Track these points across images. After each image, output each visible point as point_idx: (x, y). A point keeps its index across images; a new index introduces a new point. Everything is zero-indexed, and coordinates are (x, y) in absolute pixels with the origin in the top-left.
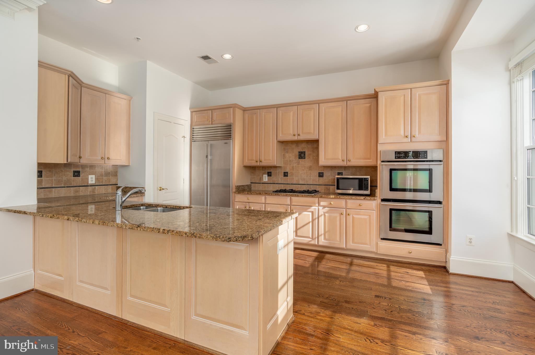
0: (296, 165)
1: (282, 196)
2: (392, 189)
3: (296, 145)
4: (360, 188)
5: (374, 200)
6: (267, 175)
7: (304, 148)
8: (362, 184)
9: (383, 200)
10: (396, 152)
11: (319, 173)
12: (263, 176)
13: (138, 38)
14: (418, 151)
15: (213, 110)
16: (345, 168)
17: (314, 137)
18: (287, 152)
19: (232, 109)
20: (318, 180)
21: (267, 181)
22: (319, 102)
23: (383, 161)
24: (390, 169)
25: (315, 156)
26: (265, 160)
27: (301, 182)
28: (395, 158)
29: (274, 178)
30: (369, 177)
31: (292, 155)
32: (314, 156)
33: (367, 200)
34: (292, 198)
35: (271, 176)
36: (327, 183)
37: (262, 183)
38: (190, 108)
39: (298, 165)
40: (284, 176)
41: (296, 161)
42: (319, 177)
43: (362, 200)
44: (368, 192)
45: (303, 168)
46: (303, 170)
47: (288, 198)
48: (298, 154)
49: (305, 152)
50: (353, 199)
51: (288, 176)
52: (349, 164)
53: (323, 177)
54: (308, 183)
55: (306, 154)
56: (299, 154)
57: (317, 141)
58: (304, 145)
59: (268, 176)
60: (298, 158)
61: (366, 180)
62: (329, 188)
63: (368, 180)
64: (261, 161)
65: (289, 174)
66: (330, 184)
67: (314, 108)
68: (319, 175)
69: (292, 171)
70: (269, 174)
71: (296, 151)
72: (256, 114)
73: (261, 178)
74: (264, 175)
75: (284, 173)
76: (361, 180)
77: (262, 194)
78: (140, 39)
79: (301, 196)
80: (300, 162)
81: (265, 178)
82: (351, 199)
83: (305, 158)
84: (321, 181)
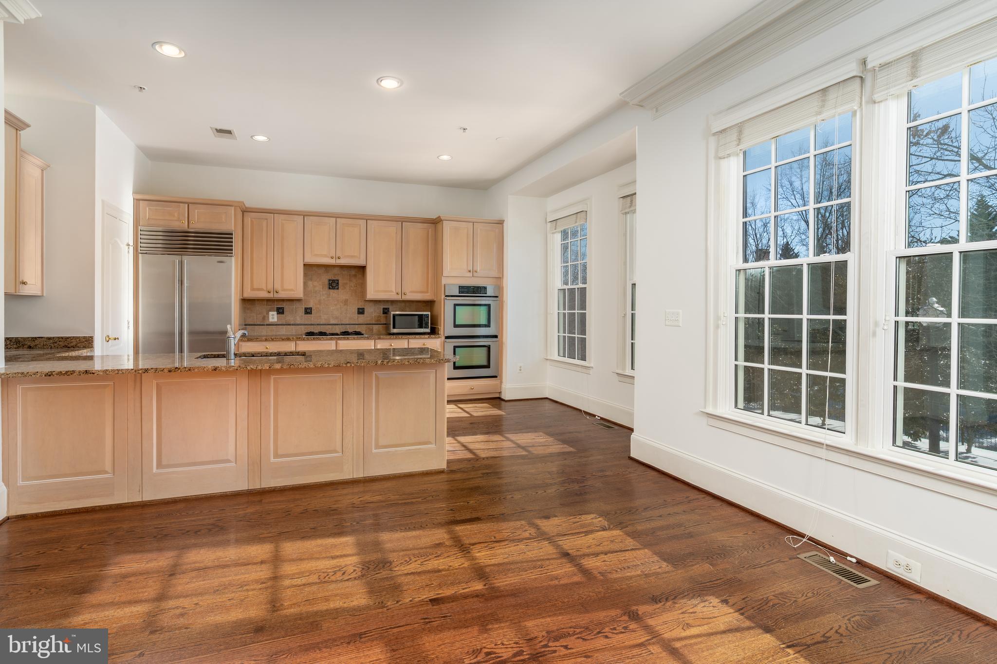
0: (324, 297)
1: (325, 340)
2: (456, 326)
3: (324, 269)
4: (421, 326)
5: (439, 337)
6: (275, 313)
7: (336, 275)
8: (421, 321)
9: (447, 338)
10: (459, 286)
11: (358, 308)
12: (268, 314)
13: (141, 88)
14: (480, 287)
15: (190, 205)
16: (393, 302)
17: (361, 262)
18: (311, 280)
19: (233, 208)
20: (358, 318)
21: (276, 320)
22: (367, 218)
23: (447, 296)
24: (454, 304)
25: (353, 286)
26: (284, 290)
27: (332, 322)
28: (459, 293)
29: (288, 317)
30: (429, 313)
31: (319, 284)
32: (351, 286)
33: (432, 338)
34: (339, 341)
35: (283, 313)
36: (368, 322)
37: (267, 325)
38: (134, 192)
39: (328, 297)
40: (305, 314)
41: (324, 292)
42: (358, 314)
43: (426, 338)
44: (428, 330)
45: (336, 303)
46: (336, 305)
47: (333, 342)
48: (327, 282)
49: (338, 280)
50: (417, 338)
51: (311, 314)
52: (405, 298)
53: (364, 314)
54: (343, 323)
55: (340, 283)
56: (329, 283)
57: (363, 268)
58: (336, 271)
59: (277, 314)
60: (327, 289)
61: (427, 316)
62: (371, 328)
63: (428, 317)
64: (277, 292)
65: (314, 310)
66: (374, 322)
67: (360, 225)
68: (358, 312)
69: (318, 306)
70: (280, 311)
71: (325, 278)
72: (267, 219)
73: (265, 317)
74: (271, 313)
75: (306, 309)
76: (420, 316)
77: (291, 339)
78: (144, 89)
79: (352, 338)
80: (331, 293)
81: (273, 317)
82: (415, 338)
83: (338, 289)
84: (362, 319)
